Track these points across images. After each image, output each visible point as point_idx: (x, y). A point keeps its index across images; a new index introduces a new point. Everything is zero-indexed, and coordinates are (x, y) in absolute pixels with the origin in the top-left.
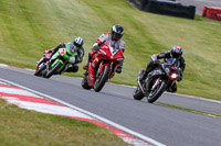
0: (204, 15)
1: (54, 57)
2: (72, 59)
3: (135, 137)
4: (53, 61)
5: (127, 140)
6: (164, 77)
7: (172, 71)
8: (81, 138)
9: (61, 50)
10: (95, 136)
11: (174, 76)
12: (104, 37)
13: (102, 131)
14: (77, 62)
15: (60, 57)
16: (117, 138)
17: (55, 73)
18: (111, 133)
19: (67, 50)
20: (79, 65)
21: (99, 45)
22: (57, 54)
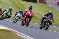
0: (39, 2)
1: (3, 14)
2: (9, 14)
3: (21, 34)
4: (3, 15)
5: (19, 35)
6: (49, 22)
7: (51, 19)
8: (6, 35)
9: (6, 12)
10: (10, 34)
11: (51, 21)
12: (27, 10)
13: (12, 33)
14: (10, 15)
15: (6, 14)
16: (16, 35)
17: (4, 18)
18: (15, 33)
19: (7, 11)
20: (11, 15)
21: (26, 12)
22: (4, 13)
